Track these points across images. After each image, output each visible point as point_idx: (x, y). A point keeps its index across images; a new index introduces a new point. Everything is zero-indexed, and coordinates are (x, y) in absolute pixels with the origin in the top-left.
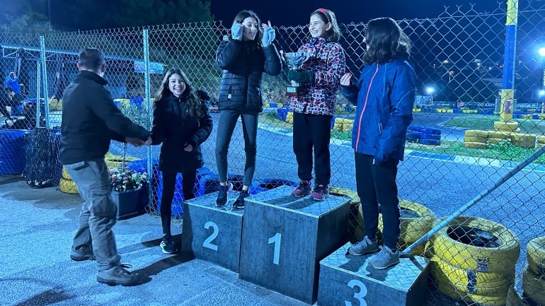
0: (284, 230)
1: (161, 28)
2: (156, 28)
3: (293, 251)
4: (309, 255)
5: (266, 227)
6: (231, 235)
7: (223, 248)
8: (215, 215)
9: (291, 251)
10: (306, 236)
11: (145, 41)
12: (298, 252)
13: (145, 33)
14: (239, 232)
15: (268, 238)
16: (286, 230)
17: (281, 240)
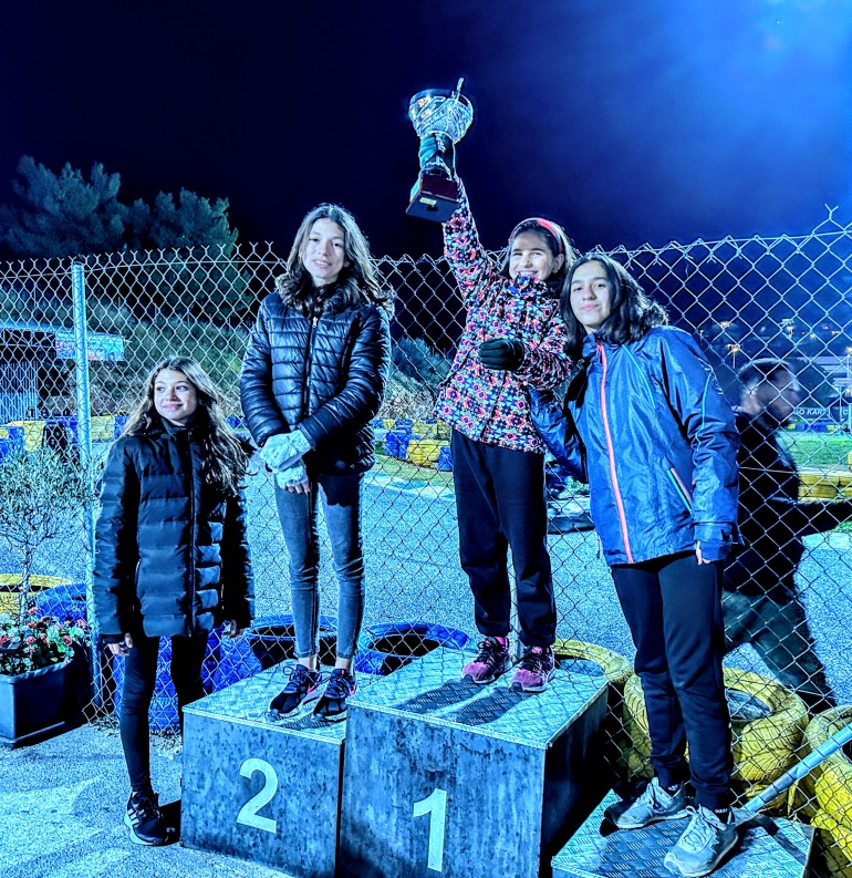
0: (453, 781)
1: (116, 260)
2: (104, 260)
3: (480, 835)
4: (522, 846)
5: (406, 773)
6: (312, 792)
7: (291, 827)
8: (269, 741)
9: (474, 834)
10: (513, 797)
11: (76, 293)
12: (492, 840)
13: (77, 273)
14: (332, 786)
15: (412, 803)
16: (460, 780)
17: (448, 807)
